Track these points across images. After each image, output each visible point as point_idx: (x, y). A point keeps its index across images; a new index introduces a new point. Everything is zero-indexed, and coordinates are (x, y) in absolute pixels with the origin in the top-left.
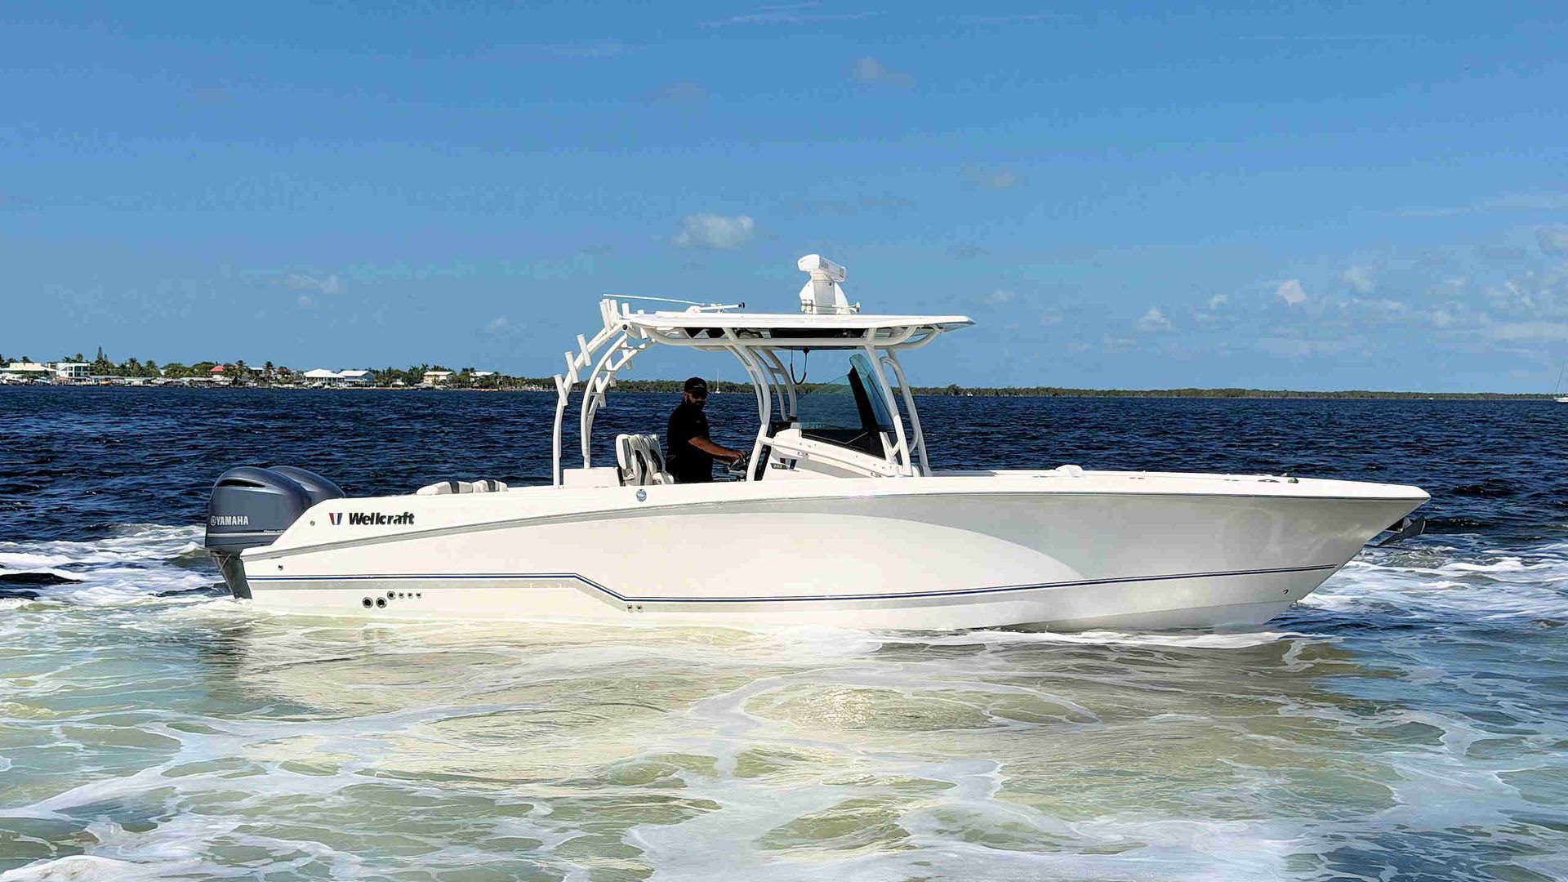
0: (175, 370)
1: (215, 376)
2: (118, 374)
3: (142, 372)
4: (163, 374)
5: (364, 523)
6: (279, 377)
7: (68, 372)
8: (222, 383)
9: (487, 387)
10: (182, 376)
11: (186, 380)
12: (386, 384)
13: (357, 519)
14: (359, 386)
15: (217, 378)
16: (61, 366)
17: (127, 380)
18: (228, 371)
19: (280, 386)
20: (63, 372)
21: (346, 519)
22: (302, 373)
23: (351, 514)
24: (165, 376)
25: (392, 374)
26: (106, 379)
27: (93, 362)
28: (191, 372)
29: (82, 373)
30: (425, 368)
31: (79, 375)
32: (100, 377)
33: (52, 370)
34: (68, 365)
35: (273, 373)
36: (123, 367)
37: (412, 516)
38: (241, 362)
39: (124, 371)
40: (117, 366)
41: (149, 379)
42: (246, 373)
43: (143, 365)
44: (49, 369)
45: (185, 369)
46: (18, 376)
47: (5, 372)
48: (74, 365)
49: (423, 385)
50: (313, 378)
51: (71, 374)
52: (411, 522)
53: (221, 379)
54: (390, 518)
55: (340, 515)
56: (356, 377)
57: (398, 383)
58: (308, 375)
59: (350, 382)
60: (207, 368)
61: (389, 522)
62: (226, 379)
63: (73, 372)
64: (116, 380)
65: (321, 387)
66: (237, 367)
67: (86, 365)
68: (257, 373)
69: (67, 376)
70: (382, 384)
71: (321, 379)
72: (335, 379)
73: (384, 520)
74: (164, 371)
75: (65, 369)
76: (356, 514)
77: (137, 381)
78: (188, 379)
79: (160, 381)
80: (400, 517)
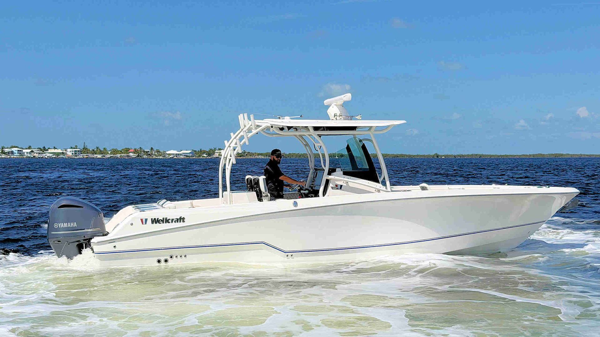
0: (115, 151)
1: (130, 154)
2: (91, 153)
3: (101, 152)
4: (109, 153)
5: (159, 223)
6: (156, 153)
7: (72, 152)
8: (133, 156)
9: (241, 157)
10: (117, 154)
11: (119, 155)
12: (199, 156)
13: (155, 221)
14: (189, 157)
15: (131, 154)
16: (69, 150)
17: (95, 155)
18: (135, 151)
19: (156, 157)
20: (69, 153)
21: (149, 221)
22: (165, 152)
23: (152, 219)
24: (110, 154)
25: (202, 152)
26: (87, 156)
27: (81, 149)
28: (121, 152)
29: (77, 153)
30: (215, 149)
31: (76, 154)
32: (84, 154)
33: (65, 152)
34: (72, 150)
35: (153, 152)
36: (93, 150)
37: (184, 218)
38: (141, 148)
39: (94, 152)
40: (91, 150)
41: (104, 155)
42: (142, 152)
43: (102, 149)
44: (64, 152)
45: (118, 151)
46: (52, 154)
47: (47, 153)
48: (74, 150)
49: (214, 156)
50: (170, 154)
51: (73, 154)
52: (184, 221)
53: (132, 155)
54: (172, 220)
55: (146, 220)
56: (187, 153)
57: (204, 156)
58: (168, 152)
59: (185, 155)
60: (127, 150)
61: (172, 222)
62: (135, 155)
63: (74, 153)
64: (91, 156)
65: (173, 158)
66: (139, 150)
67: (78, 150)
68: (147, 152)
69: (71, 154)
70: (197, 156)
71: (173, 154)
72: (178, 154)
73: (169, 221)
74: (110, 152)
75: (71, 152)
76: (155, 219)
77: (99, 156)
78: (120, 155)
79: (108, 156)
80: (178, 219)
